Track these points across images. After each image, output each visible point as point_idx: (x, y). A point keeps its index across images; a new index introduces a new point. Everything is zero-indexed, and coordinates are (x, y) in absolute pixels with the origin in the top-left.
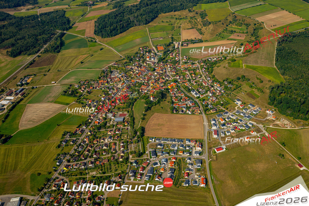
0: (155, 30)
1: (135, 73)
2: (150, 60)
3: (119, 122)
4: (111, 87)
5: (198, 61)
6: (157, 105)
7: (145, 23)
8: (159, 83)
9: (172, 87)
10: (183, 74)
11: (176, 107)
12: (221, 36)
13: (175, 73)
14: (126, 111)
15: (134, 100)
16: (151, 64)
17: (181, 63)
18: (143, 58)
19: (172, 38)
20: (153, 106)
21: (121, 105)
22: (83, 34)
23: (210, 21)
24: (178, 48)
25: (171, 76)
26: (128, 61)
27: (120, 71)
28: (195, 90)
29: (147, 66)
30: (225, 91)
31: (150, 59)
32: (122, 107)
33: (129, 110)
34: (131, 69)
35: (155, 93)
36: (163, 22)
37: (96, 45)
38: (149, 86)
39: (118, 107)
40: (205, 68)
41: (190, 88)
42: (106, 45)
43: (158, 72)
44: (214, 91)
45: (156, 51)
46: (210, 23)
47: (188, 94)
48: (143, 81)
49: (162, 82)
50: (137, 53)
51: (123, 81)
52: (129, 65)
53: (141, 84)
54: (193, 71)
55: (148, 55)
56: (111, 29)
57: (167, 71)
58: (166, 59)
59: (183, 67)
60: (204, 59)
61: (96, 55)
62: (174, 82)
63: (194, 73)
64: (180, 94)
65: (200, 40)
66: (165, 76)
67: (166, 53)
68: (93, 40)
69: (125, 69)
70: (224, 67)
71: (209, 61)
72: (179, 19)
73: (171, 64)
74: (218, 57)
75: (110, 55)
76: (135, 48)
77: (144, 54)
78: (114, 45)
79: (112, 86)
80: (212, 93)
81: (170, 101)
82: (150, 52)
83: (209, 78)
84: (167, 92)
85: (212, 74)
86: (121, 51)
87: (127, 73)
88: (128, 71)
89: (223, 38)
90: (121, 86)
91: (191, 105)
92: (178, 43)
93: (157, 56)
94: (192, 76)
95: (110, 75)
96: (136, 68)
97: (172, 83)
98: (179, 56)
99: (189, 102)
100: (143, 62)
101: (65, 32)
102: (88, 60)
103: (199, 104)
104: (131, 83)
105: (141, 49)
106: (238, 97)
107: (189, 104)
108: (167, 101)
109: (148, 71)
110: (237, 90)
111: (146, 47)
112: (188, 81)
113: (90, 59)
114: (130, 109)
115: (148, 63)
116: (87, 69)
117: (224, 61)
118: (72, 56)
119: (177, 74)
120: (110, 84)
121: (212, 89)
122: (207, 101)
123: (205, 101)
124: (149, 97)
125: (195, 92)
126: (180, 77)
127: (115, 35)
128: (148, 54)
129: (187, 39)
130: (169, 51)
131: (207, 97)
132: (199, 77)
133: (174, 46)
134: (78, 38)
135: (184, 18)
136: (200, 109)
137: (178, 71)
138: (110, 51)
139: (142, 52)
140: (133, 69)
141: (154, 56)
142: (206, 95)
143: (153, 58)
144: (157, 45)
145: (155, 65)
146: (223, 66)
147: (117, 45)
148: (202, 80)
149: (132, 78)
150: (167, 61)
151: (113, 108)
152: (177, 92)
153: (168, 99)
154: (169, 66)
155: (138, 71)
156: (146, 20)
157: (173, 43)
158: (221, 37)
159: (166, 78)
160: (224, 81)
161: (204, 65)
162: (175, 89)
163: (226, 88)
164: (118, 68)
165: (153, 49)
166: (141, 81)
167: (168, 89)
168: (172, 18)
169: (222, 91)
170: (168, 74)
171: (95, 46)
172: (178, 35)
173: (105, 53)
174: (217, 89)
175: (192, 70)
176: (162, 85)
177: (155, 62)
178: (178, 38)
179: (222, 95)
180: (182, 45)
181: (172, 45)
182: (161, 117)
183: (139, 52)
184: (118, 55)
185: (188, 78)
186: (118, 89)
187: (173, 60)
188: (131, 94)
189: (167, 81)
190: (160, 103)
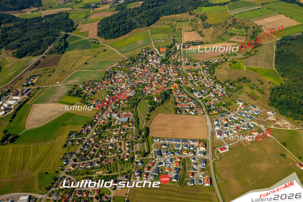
0: (157, 32)
1: (138, 74)
2: (153, 62)
3: (124, 122)
5: (199, 62)
6: (160, 106)
7: (147, 25)
8: (162, 84)
9: (175, 88)
10: (185, 75)
11: (179, 108)
12: (221, 38)
13: (177, 74)
14: (131, 111)
15: (138, 101)
16: (153, 65)
17: (183, 64)
18: (146, 59)
19: (174, 40)
20: (157, 106)
21: (125, 105)
22: (87, 36)
23: (210, 23)
24: (180, 49)
25: (173, 78)
26: (131, 62)
27: (124, 72)
28: (198, 91)
29: (150, 67)
30: (227, 93)
31: (153, 60)
32: (126, 107)
35: (159, 93)
36: (164, 24)
37: (99, 46)
38: (153, 86)
39: (122, 107)
40: (207, 70)
41: (193, 89)
42: (109, 46)
43: (161, 74)
44: (216, 92)
45: (158, 53)
46: (210, 26)
47: (191, 95)
48: (146, 82)
49: (165, 83)
50: (140, 54)
51: (126, 82)
52: (132, 66)
53: (144, 85)
54: (195, 73)
56: (114, 31)
57: (170, 72)
58: (169, 60)
59: (185, 68)
60: (205, 61)
61: (99, 56)
62: (177, 83)
63: (196, 75)
64: (183, 95)
65: (201, 42)
66: (168, 77)
67: (168, 55)
68: (96, 41)
69: (128, 70)
70: (226, 69)
71: (211, 62)
72: (180, 21)
73: (173, 65)
74: (219, 59)
75: (113, 56)
76: (138, 50)
77: (146, 56)
78: (117, 46)
79: (116, 87)
80: (214, 94)
81: (174, 102)
82: (152, 53)
83: (211, 80)
84: (170, 93)
85: (214, 75)
86: (124, 53)
87: (131, 74)
88: (131, 72)
89: (223, 40)
90: (124, 86)
91: (194, 105)
92: (179, 44)
93: (159, 57)
94: (194, 78)
95: (114, 76)
96: (139, 69)
97: (175, 84)
98: (181, 57)
99: (192, 103)
100: (146, 63)
101: (69, 33)
102: (92, 61)
103: (202, 105)
104: (134, 83)
106: (240, 98)
107: (192, 105)
108: (171, 101)
109: (151, 72)
110: (239, 91)
111: (148, 49)
112: (190, 82)
113: (94, 60)
115: (151, 65)
116: (91, 70)
117: (225, 62)
118: (76, 57)
119: (180, 75)
120: (114, 85)
121: (214, 90)
122: (209, 102)
123: (207, 102)
124: (152, 98)
125: (197, 93)
126: (182, 78)
127: (117, 37)
128: (150, 56)
129: (189, 41)
130: (171, 53)
131: (209, 98)
132: (201, 78)
133: (176, 48)
134: (82, 40)
135: (185, 21)
136: (203, 110)
137: (180, 72)
138: (113, 52)
139: (145, 54)
140: (136, 70)
141: (156, 57)
142: (209, 95)
143: (155, 59)
144: (159, 47)
145: (158, 66)
146: (225, 67)
147: (120, 46)
149: (135, 79)
150: (169, 62)
151: (118, 109)
152: (180, 93)
153: (172, 99)
154: (171, 67)
155: (141, 72)
156: (148, 22)
157: (175, 45)
158: (221, 39)
159: (169, 79)
160: (226, 82)
161: (205, 67)
163: (228, 89)
164: (121, 69)
165: (155, 51)
167: (171, 90)
168: (173, 20)
169: (224, 93)
170: (170, 75)
171: (98, 47)
172: (180, 37)
173: (108, 54)
174: (219, 90)
175: (194, 71)
176: (165, 86)
177: (158, 64)
178: (180, 40)
179: (224, 96)
180: (184, 47)
181: (174, 46)
182: (165, 117)
183: (142, 53)
184: (121, 56)
185: (191, 79)
186: (121, 89)
187: (175, 61)
188: (135, 95)
189: (170, 82)
190: (164, 103)
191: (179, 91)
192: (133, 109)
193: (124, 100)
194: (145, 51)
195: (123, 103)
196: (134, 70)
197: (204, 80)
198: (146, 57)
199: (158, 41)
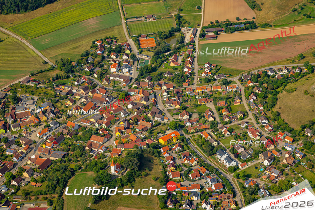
1: (78, 104)
2: (119, 73)
4: (13, 138)
5: (240, 76)
8: (137, 130)
9: (169, 141)
10: (199, 108)
11: (175, 193)
12: (304, 11)
13: (178, 106)
14: (46, 201)
15: (68, 173)
16: (119, 83)
17: (197, 80)
18: (102, 66)
19: (179, 17)
21: (34, 184)
24: (192, 42)
25: (168, 115)
26: (62, 73)
27: (41, 99)
28: (228, 151)
29: (111, 88)
30: (305, 156)
31: (119, 70)
32: (35, 190)
33: (54, 197)
34: (68, 94)
35: (124, 155)
38: (112, 136)
39: (25, 190)
40: (256, 95)
41: (215, 144)
42: (10, 31)
43: (136, 104)
44: (276, 154)
45: (136, 51)
47: (209, 160)
48: (97, 125)
49: (145, 129)
50: (87, 54)
51: (45, 124)
52: (64, 84)
53: (90, 133)
54: (226, 103)
55: (113, 60)
57: (159, 100)
58: (160, 70)
59: (200, 91)
60: (255, 72)
62: (175, 128)
63: (227, 107)
64: (188, 159)
65: (249, 23)
66: (154, 114)
67: (161, 56)
69: (53, 93)
70: (306, 93)
71: (269, 76)
73: (171, 82)
74: (293, 68)
75: (19, 57)
76: (84, 42)
77: (103, 58)
78: (29, 31)
79: (17, 136)
80: (270, 157)
81: (161, 176)
82: (119, 51)
83: (264, 121)
84: (153, 153)
85: (275, 110)
86: (47, 49)
87: (59, 104)
88: (61, 98)
89: (309, 17)
90: (38, 135)
91: (213, 188)
92: (192, 29)
93: (136, 63)
94: (221, 115)
95: (14, 108)
96: (82, 91)
97: (168, 132)
98: (192, 63)
99: (209, 180)
100: (101, 76)
103: (234, 186)
104: (65, 128)
105: (99, 44)
107: (208, 185)
108: (153, 176)
109: (112, 99)
111: (111, 40)
112: (209, 126)
114: (56, 195)
115: (114, 81)
117: (308, 76)
119: (185, 108)
120: (12, 131)
121: (270, 148)
122: (255, 180)
123: (250, 179)
124: (106, 166)
125: (225, 156)
126: (190, 116)
127: (34, 8)
128: (114, 57)
129: (217, 22)
130: (169, 50)
131: (256, 168)
132: (239, 117)
133: (183, 38)
136: (236, 199)
137: (186, 101)
138: (19, 46)
139: (100, 52)
140: (73, 94)
141: (129, 62)
142: (256, 162)
143: (126, 66)
144: (140, 35)
145: (130, 84)
146: (304, 88)
147: (39, 32)
148: (245, 124)
149: (69, 117)
150: (161, 74)
151: (13, 193)
152: (179, 155)
153: (157, 171)
154: (164, 88)
155: (86, 98)
157: (180, 30)
158: (305, 15)
159: (156, 118)
160: (304, 128)
161: (253, 87)
162: (176, 147)
164: (34, 90)
165: (129, 45)
166: (93, 124)
167: (157, 147)
169: (298, 155)
170: (161, 107)
172: (195, 11)
173: (5, 51)
174: (283, 148)
175: (222, 99)
176: (142, 136)
177: (132, 78)
178: (195, 17)
179: (297, 163)
180: (203, 36)
181: (178, 35)
183: (93, 51)
184: (38, 58)
185: (211, 119)
186: (30, 143)
187: (178, 72)
188: (64, 157)
189: (157, 125)
190: (134, 181)
191: (178, 149)
192: (53, 195)
193: (32, 172)
194: (101, 46)
195: (29, 180)
196: (67, 94)
197: (247, 123)
198: (102, 60)
199: (139, 19)
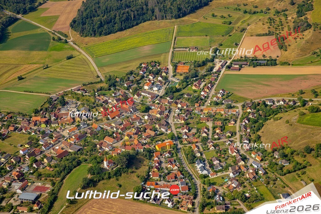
0: (191, 32)
7: (175, 16)
22: (50, 25)
23: (311, 21)
36: (213, 15)
37: (64, 49)
61: (55, 67)
68: (62, 37)
72: (250, 13)
75: (81, 70)
86: (105, 66)
101: (19, 16)
102: (36, 75)
113: (42, 73)
116: (25, 91)
118: (9, 64)
134: (39, 31)
135: (262, 12)
138: (85, 62)
147: (103, 53)
168: (236, 9)
171: (61, 49)
199: (184, 49)
